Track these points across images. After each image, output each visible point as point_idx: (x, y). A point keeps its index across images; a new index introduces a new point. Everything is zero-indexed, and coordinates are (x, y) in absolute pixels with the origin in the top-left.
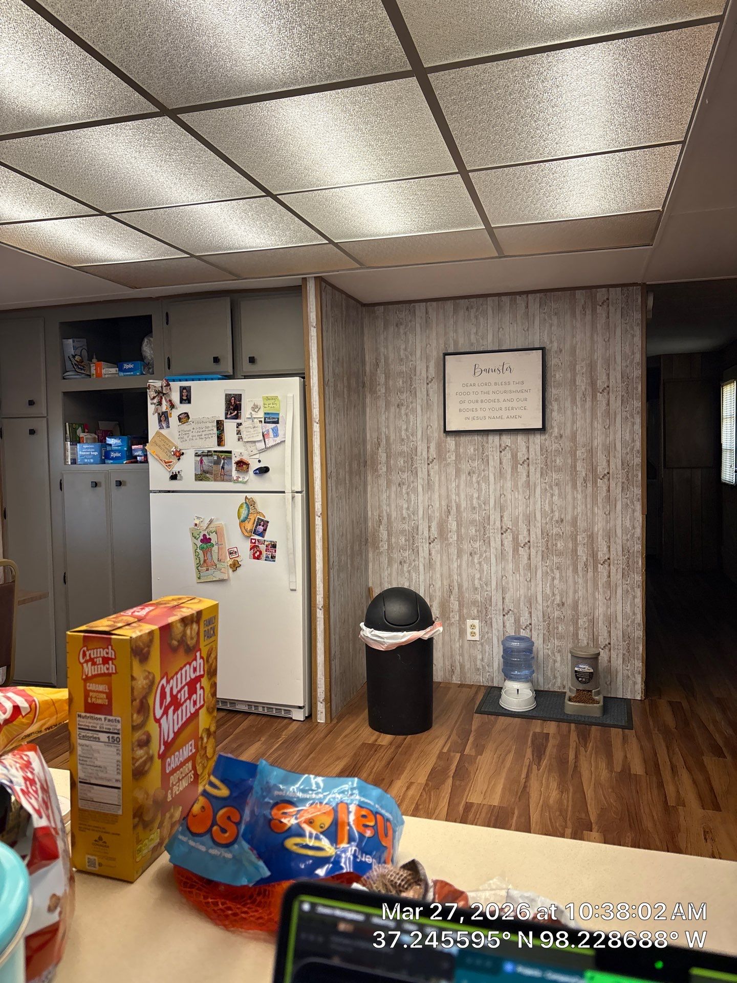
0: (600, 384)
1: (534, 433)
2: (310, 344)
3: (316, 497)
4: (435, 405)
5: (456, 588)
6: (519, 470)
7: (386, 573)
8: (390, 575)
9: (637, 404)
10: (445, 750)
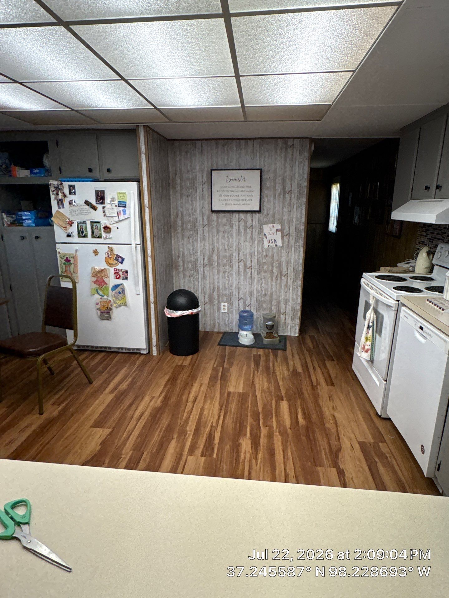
0: (288, 189)
1: (255, 213)
2: (142, 163)
3: (148, 247)
4: (207, 196)
5: (217, 288)
6: (247, 231)
7: (182, 282)
9: (304, 200)
10: (215, 366)
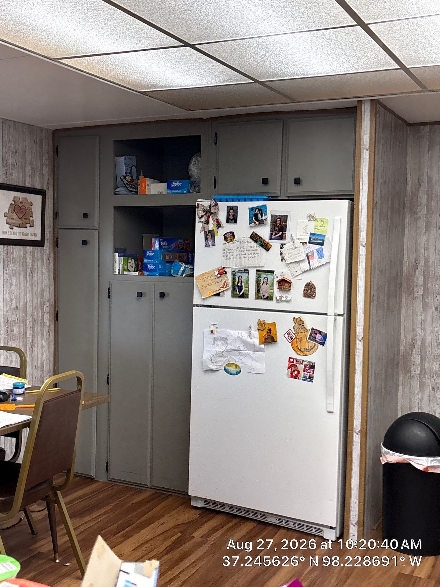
7: (417, 398)
8: (421, 400)
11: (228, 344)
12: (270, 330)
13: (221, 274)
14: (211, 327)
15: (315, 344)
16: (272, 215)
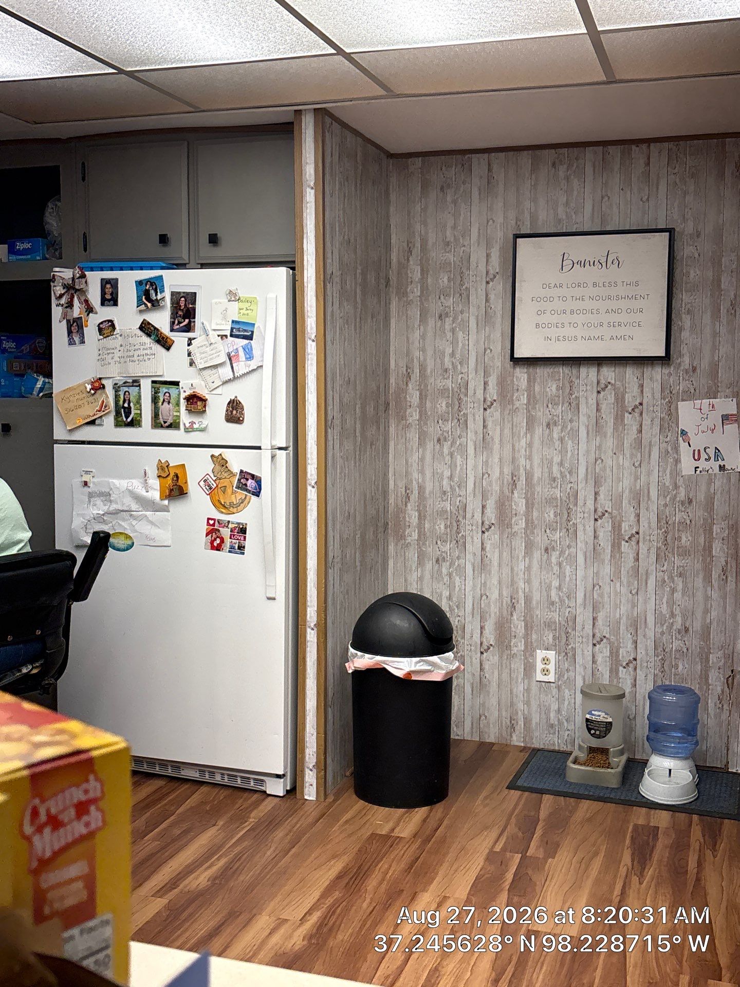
1: (652, 364)
2: (305, 215)
3: (309, 456)
4: (499, 314)
5: (522, 602)
6: (626, 422)
8: (421, 579)
10: (498, 848)
11: (111, 501)
12: (177, 477)
13: (95, 389)
14: (84, 475)
15: (246, 495)
16: (172, 292)
